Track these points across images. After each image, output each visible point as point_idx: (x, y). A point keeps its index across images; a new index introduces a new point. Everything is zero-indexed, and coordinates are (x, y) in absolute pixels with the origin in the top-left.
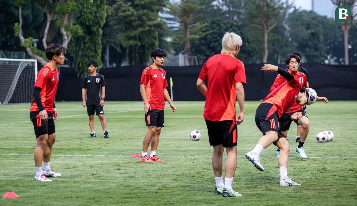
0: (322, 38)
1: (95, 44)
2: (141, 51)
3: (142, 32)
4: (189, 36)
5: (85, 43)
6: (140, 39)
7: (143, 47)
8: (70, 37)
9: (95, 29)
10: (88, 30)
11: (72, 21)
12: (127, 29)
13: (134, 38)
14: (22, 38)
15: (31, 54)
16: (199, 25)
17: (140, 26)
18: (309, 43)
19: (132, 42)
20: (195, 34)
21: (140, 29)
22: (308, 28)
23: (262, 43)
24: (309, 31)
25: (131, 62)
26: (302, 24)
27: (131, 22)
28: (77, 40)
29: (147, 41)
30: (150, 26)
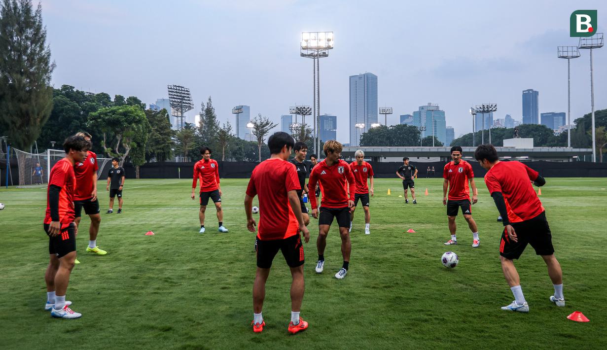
0: (243, 149)
1: (142, 152)
2: (163, 155)
3: (164, 146)
4: (187, 148)
5: (137, 151)
6: (163, 149)
7: (164, 153)
8: (130, 148)
9: (142, 144)
10: (139, 145)
11: (131, 140)
12: (156, 145)
13: (160, 149)
14: (105, 148)
15: (110, 155)
16: (192, 143)
17: (163, 143)
18: (237, 152)
19: (159, 151)
20: (190, 147)
21: (163, 145)
22: (237, 145)
23: (222, 152)
24: (238, 147)
25: (158, 160)
26: (235, 144)
27: (159, 141)
28: (133, 149)
29: (166, 150)
30: (168, 143)
